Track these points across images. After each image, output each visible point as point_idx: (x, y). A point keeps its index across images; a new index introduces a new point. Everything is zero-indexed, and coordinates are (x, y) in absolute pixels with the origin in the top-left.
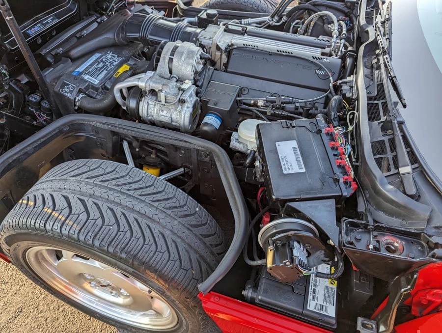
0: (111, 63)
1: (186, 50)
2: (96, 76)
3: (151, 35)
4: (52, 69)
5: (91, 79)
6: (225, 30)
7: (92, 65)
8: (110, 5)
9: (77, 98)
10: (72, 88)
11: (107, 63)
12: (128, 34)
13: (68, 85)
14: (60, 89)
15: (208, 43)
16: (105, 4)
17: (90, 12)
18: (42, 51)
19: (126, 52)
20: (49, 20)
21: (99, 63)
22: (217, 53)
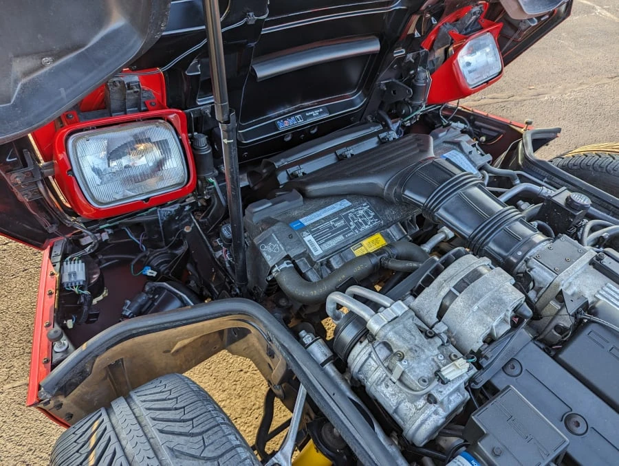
0: (358, 225)
1: (489, 294)
2: (323, 241)
3: (446, 210)
4: (270, 204)
5: (312, 245)
6: (592, 263)
7: (327, 219)
8: (413, 113)
9: (276, 268)
10: (277, 250)
11: (351, 223)
12: (407, 193)
13: (275, 242)
14: (260, 244)
15: (545, 280)
16: (406, 108)
17: (381, 112)
18: (278, 161)
19: (390, 213)
20: (315, 113)
21: (340, 219)
22: (552, 303)
